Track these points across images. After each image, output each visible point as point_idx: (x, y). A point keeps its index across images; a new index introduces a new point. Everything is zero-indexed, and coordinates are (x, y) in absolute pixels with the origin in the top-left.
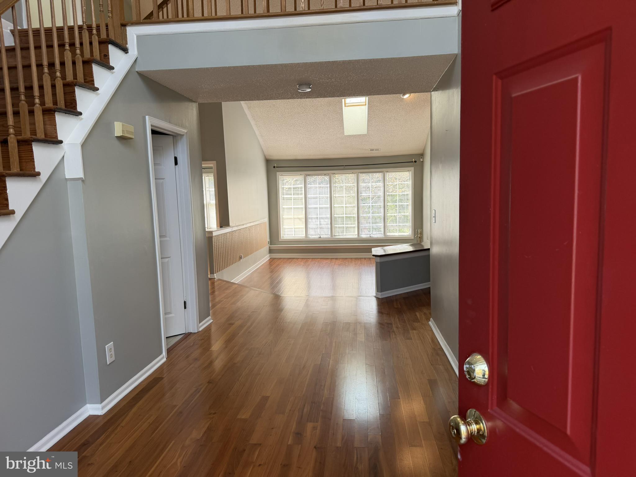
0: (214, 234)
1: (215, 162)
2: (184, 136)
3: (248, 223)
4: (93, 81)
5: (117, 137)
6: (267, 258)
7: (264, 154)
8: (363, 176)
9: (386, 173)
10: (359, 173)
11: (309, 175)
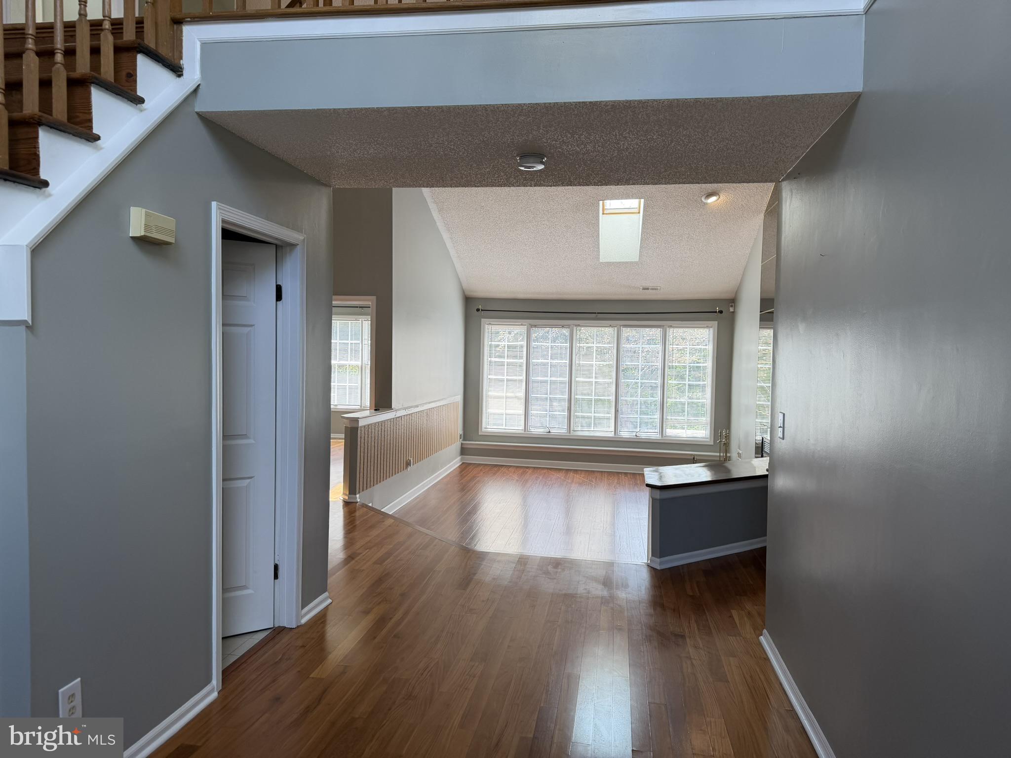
0: (362, 423)
1: (374, 298)
2: (298, 247)
3: (426, 403)
4: (90, 121)
5: (133, 238)
6: (455, 463)
7: (462, 287)
8: (627, 332)
9: (668, 329)
10: (621, 326)
11: (535, 326)
